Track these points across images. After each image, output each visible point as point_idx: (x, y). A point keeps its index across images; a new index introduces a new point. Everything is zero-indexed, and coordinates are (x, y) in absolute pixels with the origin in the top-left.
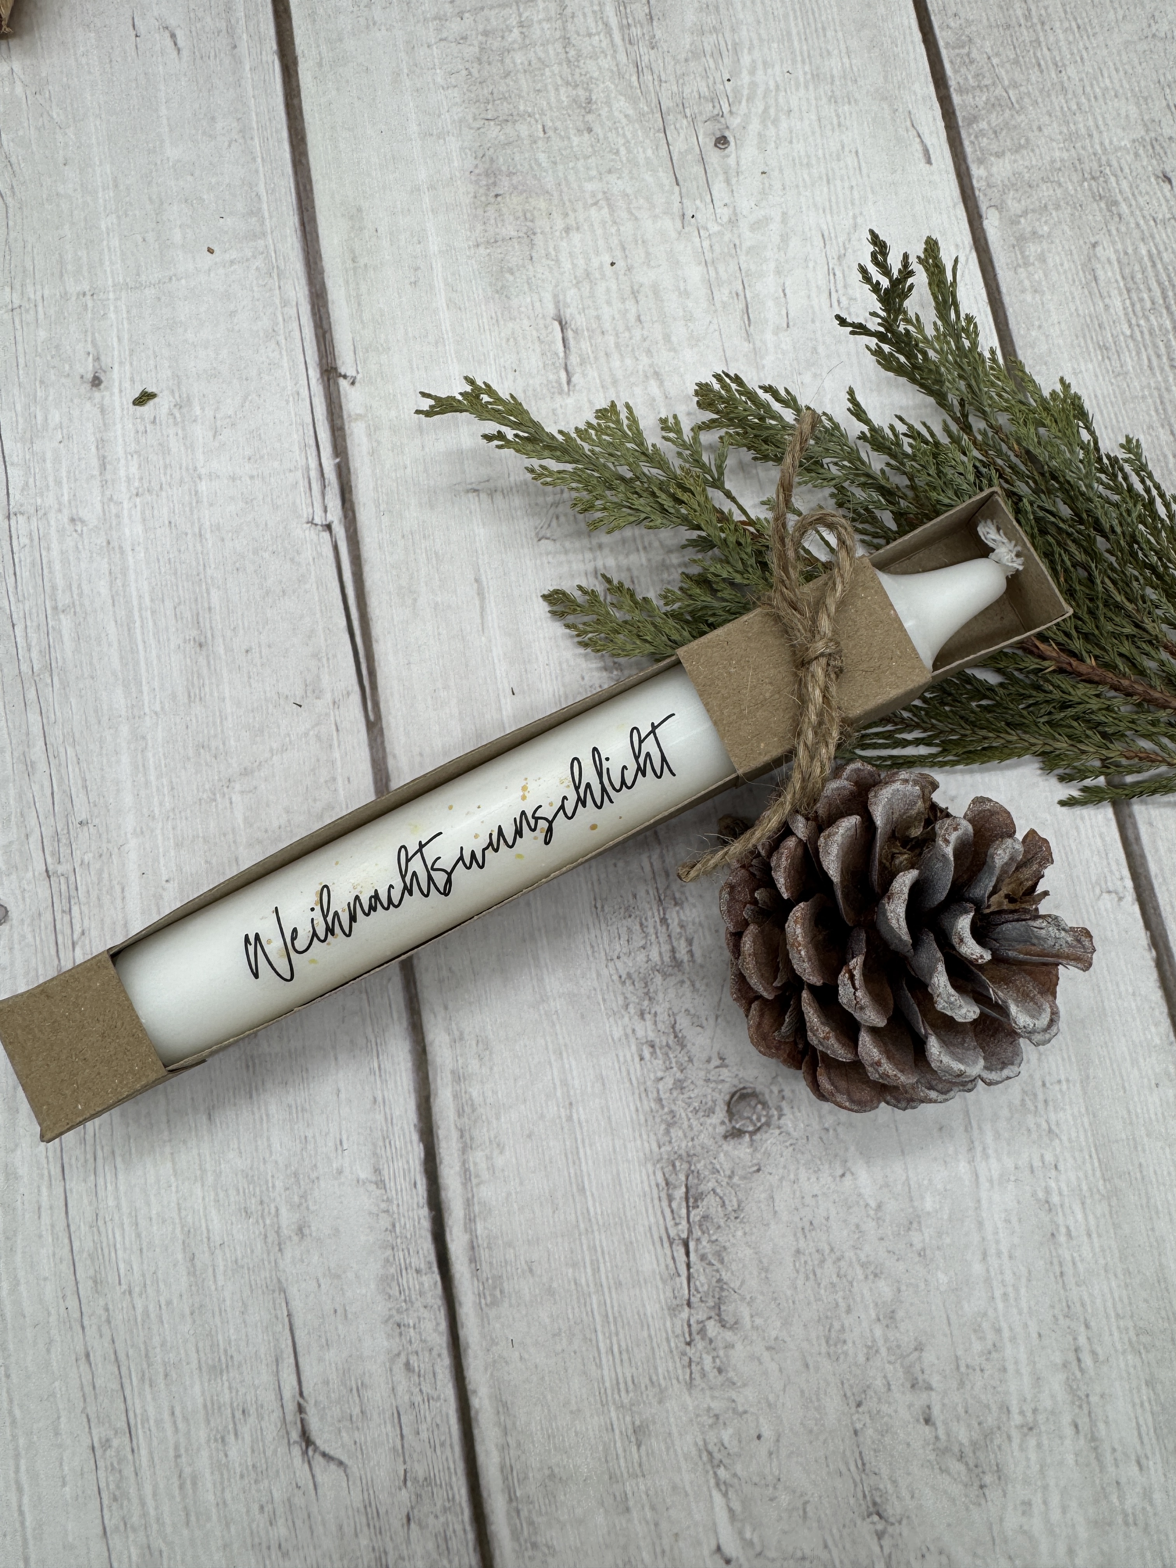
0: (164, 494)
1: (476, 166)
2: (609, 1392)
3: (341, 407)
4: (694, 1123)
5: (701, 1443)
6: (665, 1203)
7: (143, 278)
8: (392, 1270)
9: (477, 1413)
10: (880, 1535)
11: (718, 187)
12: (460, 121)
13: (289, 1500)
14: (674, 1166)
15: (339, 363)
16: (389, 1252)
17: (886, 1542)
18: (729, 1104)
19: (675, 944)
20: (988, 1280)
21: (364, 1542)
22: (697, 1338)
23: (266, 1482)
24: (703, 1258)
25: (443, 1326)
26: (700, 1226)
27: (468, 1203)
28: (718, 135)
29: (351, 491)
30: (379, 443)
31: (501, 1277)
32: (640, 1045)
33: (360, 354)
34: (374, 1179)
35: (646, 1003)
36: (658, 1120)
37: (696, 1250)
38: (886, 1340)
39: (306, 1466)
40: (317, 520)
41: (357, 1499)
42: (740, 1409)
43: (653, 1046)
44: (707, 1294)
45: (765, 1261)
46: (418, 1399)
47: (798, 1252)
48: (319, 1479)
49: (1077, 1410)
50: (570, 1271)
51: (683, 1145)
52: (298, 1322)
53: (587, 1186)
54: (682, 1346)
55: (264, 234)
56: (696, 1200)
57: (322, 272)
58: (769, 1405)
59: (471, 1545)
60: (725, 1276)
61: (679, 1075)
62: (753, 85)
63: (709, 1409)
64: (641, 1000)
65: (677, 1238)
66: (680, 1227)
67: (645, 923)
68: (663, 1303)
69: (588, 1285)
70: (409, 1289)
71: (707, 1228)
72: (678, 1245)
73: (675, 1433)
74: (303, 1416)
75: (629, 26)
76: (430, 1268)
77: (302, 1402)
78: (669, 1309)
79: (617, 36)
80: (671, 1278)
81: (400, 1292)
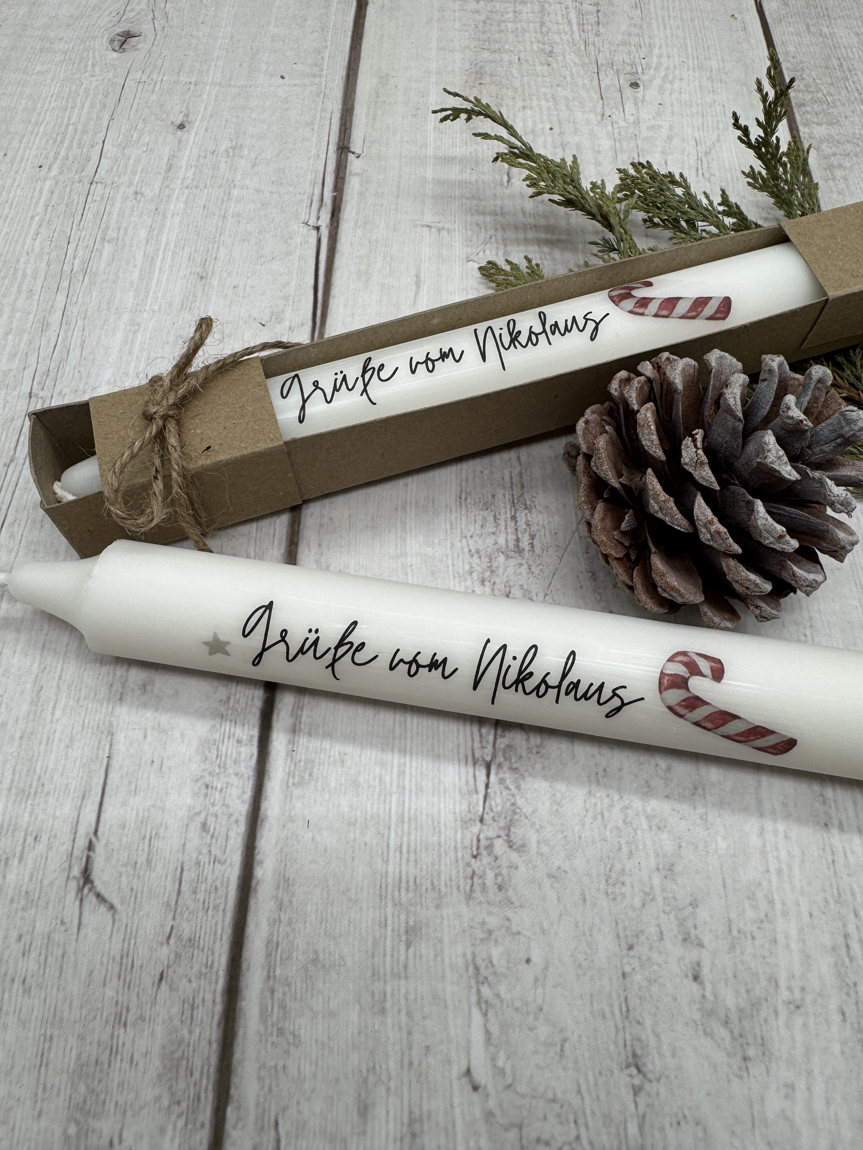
0: (206, 191)
1: (471, 68)
2: (390, 887)
3: (346, 167)
5: (469, 956)
7: (233, 82)
8: (216, 736)
9: (257, 883)
10: (636, 1091)
11: (629, 107)
12: (465, 47)
13: (49, 935)
15: (351, 145)
16: (218, 720)
17: (642, 1100)
19: (520, 536)
20: (763, 853)
21: (109, 993)
22: (484, 853)
23: (33, 912)
24: (502, 781)
25: (248, 794)
26: (504, 752)
28: (633, 81)
29: (340, 211)
30: (367, 189)
31: (314, 762)
33: (367, 144)
35: (488, 574)
37: (497, 773)
38: (664, 890)
39: (77, 903)
40: (311, 223)
41: (116, 946)
42: (514, 929)
44: (499, 815)
45: (559, 795)
46: (204, 859)
47: (590, 793)
48: (85, 920)
49: (845, 997)
50: (378, 770)
52: (115, 764)
54: (468, 858)
55: (321, 76)
56: (504, 730)
57: (353, 100)
58: (543, 931)
59: (216, 1018)
60: (520, 802)
62: (659, 64)
63: (484, 923)
64: (484, 571)
65: (481, 759)
66: (485, 750)
67: (498, 517)
68: (458, 814)
69: (391, 784)
70: (226, 756)
71: (510, 756)
72: (481, 765)
73: (446, 940)
74: (91, 853)
75: (583, 24)
76: (251, 741)
77: (94, 839)
78: (462, 821)
79: (575, 28)
80: (470, 793)
81: (217, 756)
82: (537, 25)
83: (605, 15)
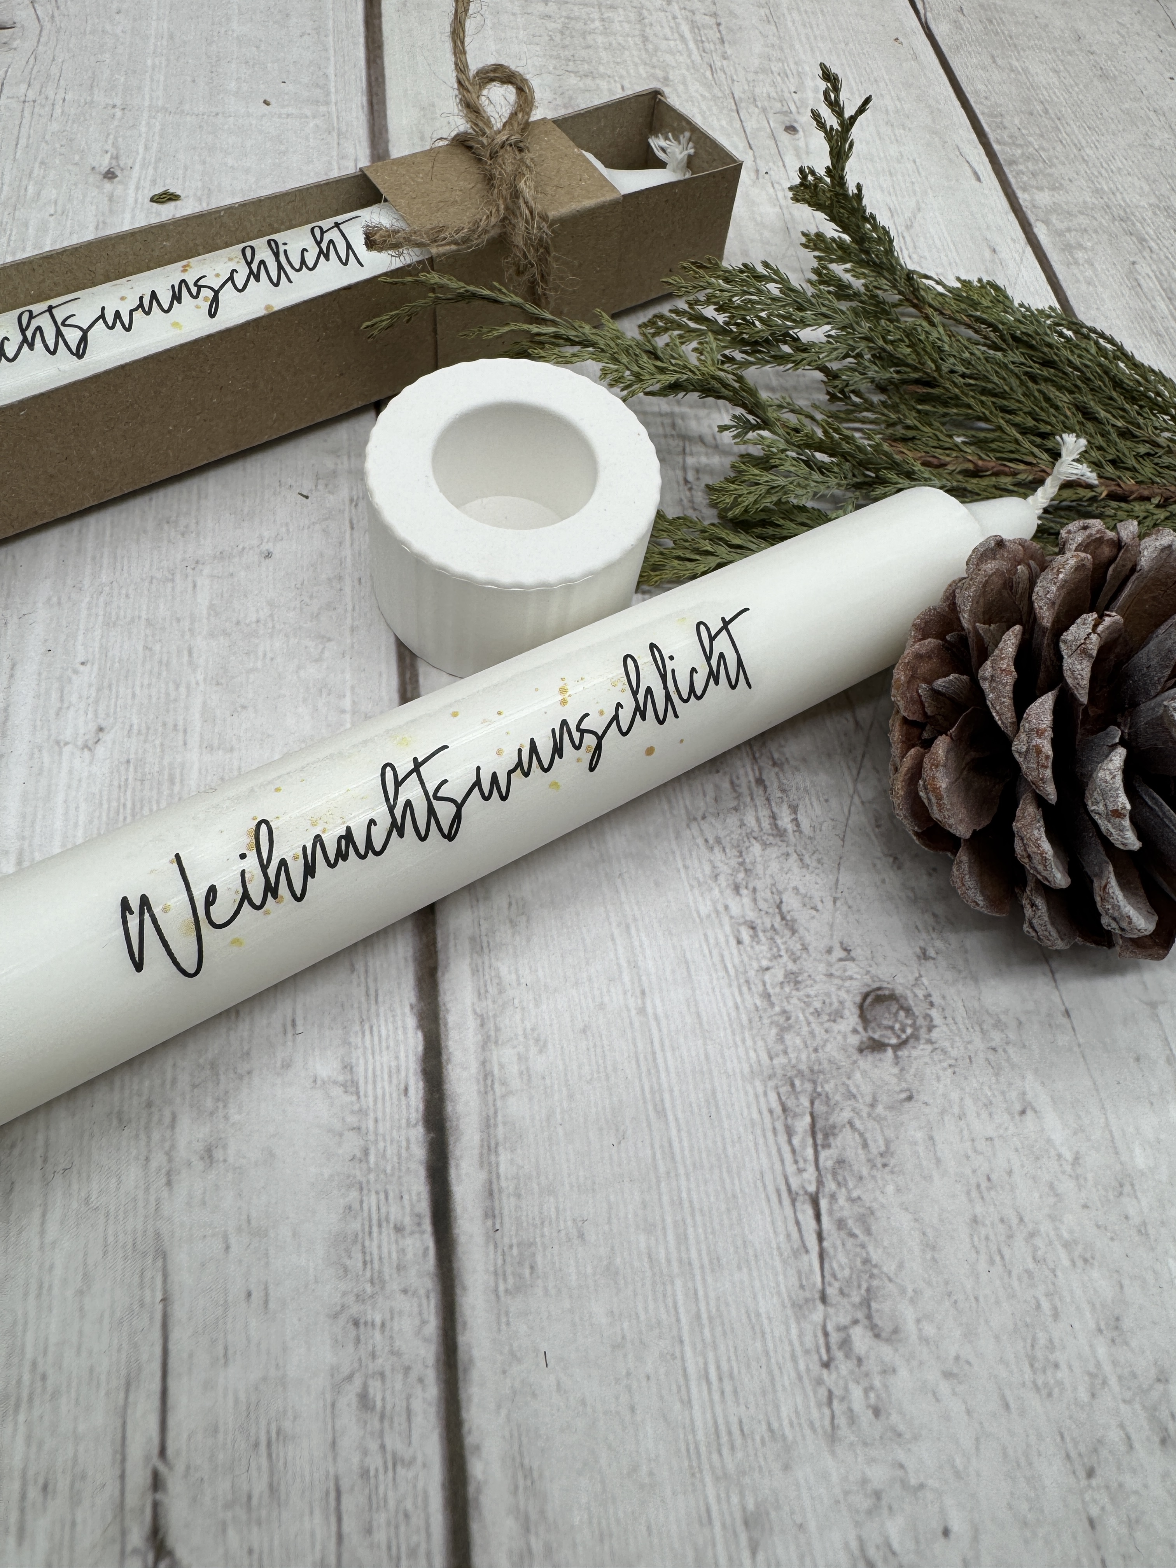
2: (703, 1449)
4: (817, 1029)
5: (854, 1544)
6: (783, 1138)
7: (187, 107)
8: (356, 1225)
9: (479, 1491)
14: (793, 1085)
16: (354, 1194)
18: (861, 1007)
19: (775, 809)
22: (839, 1355)
24: (841, 1224)
25: (433, 1326)
26: (834, 1174)
27: (488, 1124)
28: (788, 124)
31: (532, 1244)
32: (736, 925)
34: (341, 1078)
35: (741, 875)
36: (766, 1021)
37: (831, 1212)
38: (1115, 1363)
42: (913, 1482)
43: (753, 928)
44: (849, 1281)
45: (930, 1233)
46: (375, 1462)
47: (975, 1220)
50: (642, 1238)
51: (804, 1056)
52: (179, 1312)
53: (668, 1105)
54: (816, 1368)
55: (327, 103)
56: (826, 1136)
58: (958, 1474)
60: (876, 1255)
61: (791, 966)
63: (864, 1481)
64: (735, 871)
65: (801, 1192)
66: (806, 1175)
67: (736, 782)
68: (785, 1295)
69: (669, 1261)
70: (381, 1258)
71: (845, 1179)
72: (803, 1203)
73: (812, 1526)
74: (159, 1496)
75: (702, 42)
76: (419, 1224)
77: (162, 1468)
78: (793, 1305)
79: (692, 45)
80: (796, 1254)
81: (365, 1263)
82: (639, 40)
83: (730, 30)
